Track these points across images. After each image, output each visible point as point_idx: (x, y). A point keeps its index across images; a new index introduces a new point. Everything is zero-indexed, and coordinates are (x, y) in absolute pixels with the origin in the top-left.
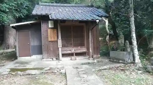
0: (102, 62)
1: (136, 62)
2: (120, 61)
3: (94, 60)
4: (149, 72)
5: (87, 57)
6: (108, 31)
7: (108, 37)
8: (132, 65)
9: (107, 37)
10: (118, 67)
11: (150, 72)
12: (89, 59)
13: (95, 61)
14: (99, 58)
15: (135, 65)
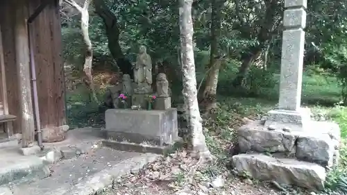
0: (77, 153)
1: (195, 146)
2: (145, 145)
3: (42, 151)
4: (242, 178)
5: (13, 140)
6: (90, 44)
7: (89, 62)
8: (184, 154)
9: (87, 60)
10: (142, 172)
11: (245, 178)
12: (21, 153)
13: (50, 156)
14: (63, 138)
15: (194, 154)
